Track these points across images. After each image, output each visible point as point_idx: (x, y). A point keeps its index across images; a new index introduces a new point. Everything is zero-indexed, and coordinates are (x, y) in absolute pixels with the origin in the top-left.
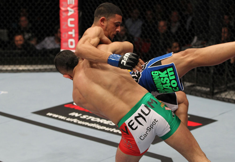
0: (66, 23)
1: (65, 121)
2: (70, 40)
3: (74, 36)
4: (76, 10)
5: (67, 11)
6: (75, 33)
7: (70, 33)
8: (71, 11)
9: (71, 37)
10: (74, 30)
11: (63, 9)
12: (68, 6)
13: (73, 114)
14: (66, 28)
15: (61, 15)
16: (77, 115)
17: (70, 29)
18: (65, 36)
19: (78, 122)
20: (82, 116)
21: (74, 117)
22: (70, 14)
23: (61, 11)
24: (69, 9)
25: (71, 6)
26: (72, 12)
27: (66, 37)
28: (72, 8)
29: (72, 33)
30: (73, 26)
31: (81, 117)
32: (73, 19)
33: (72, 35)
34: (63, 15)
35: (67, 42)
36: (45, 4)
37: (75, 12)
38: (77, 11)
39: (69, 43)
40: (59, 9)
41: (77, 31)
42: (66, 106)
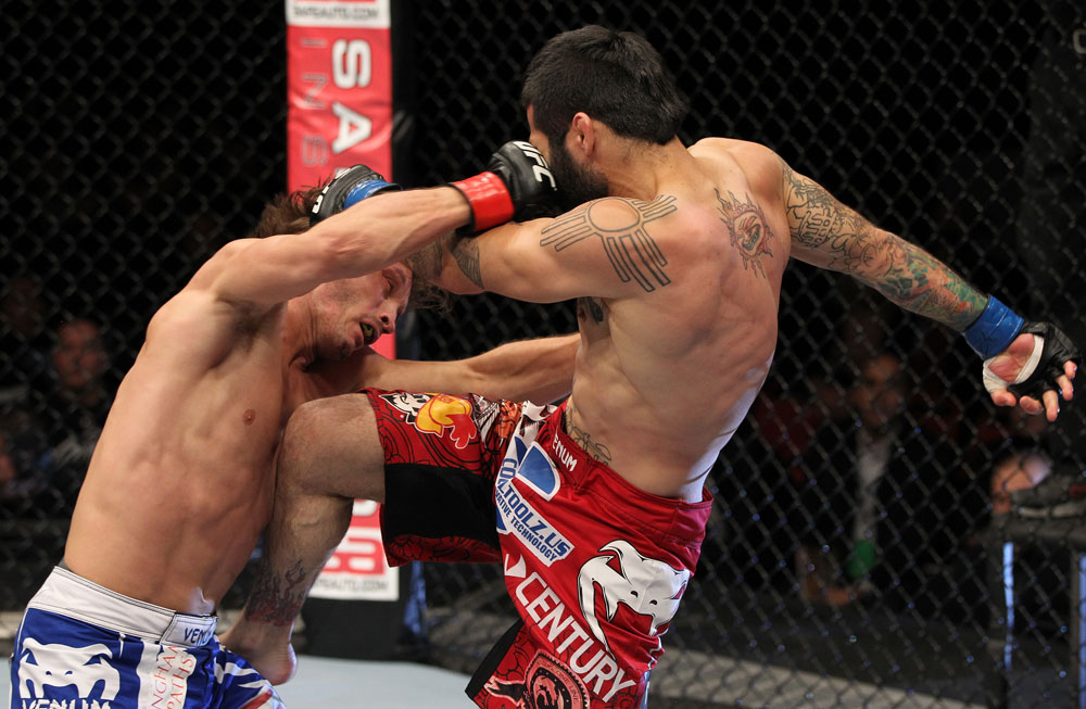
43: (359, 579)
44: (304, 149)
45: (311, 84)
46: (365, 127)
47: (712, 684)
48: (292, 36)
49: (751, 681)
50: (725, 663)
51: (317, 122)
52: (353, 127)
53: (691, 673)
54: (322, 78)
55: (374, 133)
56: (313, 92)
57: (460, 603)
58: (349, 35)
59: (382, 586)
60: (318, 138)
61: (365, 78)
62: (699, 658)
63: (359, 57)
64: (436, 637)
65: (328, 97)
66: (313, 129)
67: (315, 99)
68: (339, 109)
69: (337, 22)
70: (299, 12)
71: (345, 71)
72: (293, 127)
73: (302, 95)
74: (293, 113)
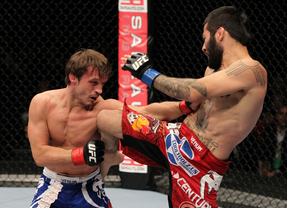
4: (143, 88)
5: (131, 90)
8: (136, 90)
11: (123, 86)
12: (132, 81)
15: (120, 96)
22: (134, 94)
23: (120, 89)
24: (133, 86)
25: (137, 82)
28: (137, 85)
32: (139, 103)
34: (123, 97)
37: (142, 91)
38: (146, 90)
43: (136, 167)
44: (123, 46)
45: (125, 28)
46: (140, 40)
47: (235, 198)
48: (120, 14)
49: (246, 198)
50: (238, 192)
51: (127, 39)
52: (137, 40)
53: (229, 195)
54: (128, 26)
55: (142, 42)
56: (126, 30)
57: (164, 174)
58: (136, 14)
59: (143, 169)
60: (127, 43)
61: (140, 27)
62: (231, 191)
63: (139, 21)
64: (158, 183)
65: (130, 32)
66: (126, 41)
67: (126, 32)
68: (133, 35)
69: (133, 11)
70: (122, 8)
71: (135, 24)
72: (120, 40)
73: (122, 31)
74: (120, 36)
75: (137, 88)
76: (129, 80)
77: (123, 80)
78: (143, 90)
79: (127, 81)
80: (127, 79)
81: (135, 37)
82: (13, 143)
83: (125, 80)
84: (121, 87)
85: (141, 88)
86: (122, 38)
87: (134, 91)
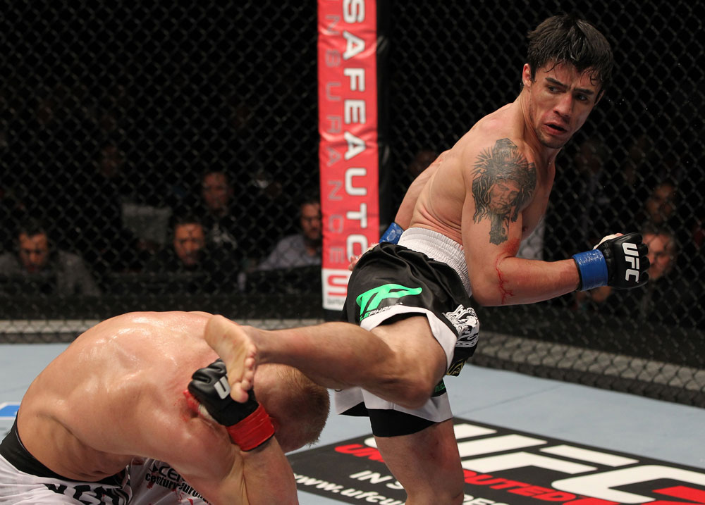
0: (339, 183)
1: (337, 497)
2: (353, 239)
3: (364, 224)
4: (370, 140)
5: (344, 145)
6: (369, 215)
7: (352, 215)
8: (355, 145)
9: (354, 228)
10: (363, 207)
11: (328, 137)
12: (346, 128)
13: (362, 476)
14: (340, 198)
15: (322, 157)
16: (376, 478)
17: (354, 203)
18: (336, 227)
19: (379, 500)
20: (393, 481)
21: (366, 486)
22: (351, 153)
23: (322, 144)
24: (348, 137)
25: (356, 129)
26: (357, 146)
27: (340, 230)
28: (358, 135)
29: (360, 215)
30: (362, 192)
31: (390, 486)
32: (361, 172)
33: (359, 221)
34: (329, 159)
35: (344, 244)
36: (272, 123)
37: (367, 147)
38: (374, 145)
39: (350, 249)
40: (316, 137)
41: (376, 210)
42: (339, 449)
75: (357, 141)
76: (340, 126)
77: (327, 127)
78: (369, 144)
79: (336, 127)
80: (336, 123)
81: (351, 39)
82: (108, 256)
83: (333, 125)
84: (325, 140)
85: (366, 142)
86: (326, 41)
87: (351, 148)
